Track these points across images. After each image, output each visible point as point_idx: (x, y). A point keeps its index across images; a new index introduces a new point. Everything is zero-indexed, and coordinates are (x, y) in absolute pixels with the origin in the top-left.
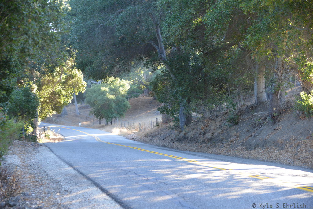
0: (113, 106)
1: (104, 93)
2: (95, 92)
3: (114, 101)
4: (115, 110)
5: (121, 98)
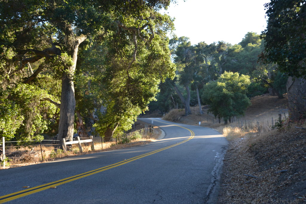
0: (231, 103)
1: (221, 88)
2: (211, 89)
3: (232, 98)
4: (234, 108)
5: (240, 94)
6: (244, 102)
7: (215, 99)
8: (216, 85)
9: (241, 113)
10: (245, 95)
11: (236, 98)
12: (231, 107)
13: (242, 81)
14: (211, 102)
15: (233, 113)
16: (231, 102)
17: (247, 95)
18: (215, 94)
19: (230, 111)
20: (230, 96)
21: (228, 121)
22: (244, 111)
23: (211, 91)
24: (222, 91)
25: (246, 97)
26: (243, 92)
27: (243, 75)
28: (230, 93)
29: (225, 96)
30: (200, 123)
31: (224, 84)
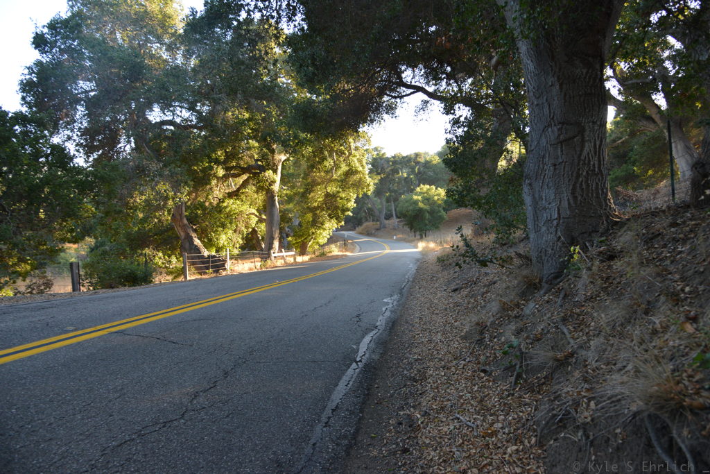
0: (427, 217)
1: (416, 202)
2: (407, 202)
3: (428, 212)
4: (429, 222)
5: (437, 208)
6: (440, 216)
7: (410, 213)
8: (412, 198)
9: (437, 228)
10: (441, 209)
11: (432, 212)
12: (427, 222)
13: (439, 195)
14: (406, 215)
15: (428, 227)
16: (427, 215)
17: (444, 209)
18: (411, 208)
19: (426, 225)
20: (426, 210)
21: (424, 236)
22: (439, 225)
23: (406, 205)
24: (417, 204)
25: (442, 211)
26: (439, 206)
27: (439, 189)
28: (426, 207)
29: (421, 210)
30: (395, 237)
31: (420, 198)
